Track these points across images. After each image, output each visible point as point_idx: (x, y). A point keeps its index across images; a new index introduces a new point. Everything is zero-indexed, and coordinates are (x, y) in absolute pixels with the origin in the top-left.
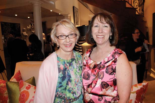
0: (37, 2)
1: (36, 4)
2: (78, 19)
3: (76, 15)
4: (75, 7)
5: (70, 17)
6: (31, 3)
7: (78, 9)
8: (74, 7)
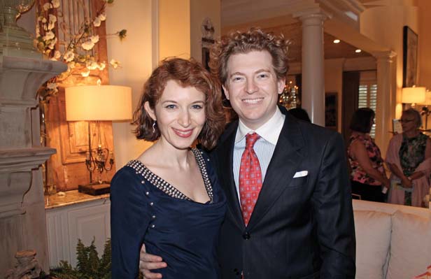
0: (313, 15)
1: (310, 22)
2: (414, 66)
3: (412, 55)
4: (411, 30)
5: (395, 59)
6: (298, 18)
7: (417, 36)
8: (406, 29)
